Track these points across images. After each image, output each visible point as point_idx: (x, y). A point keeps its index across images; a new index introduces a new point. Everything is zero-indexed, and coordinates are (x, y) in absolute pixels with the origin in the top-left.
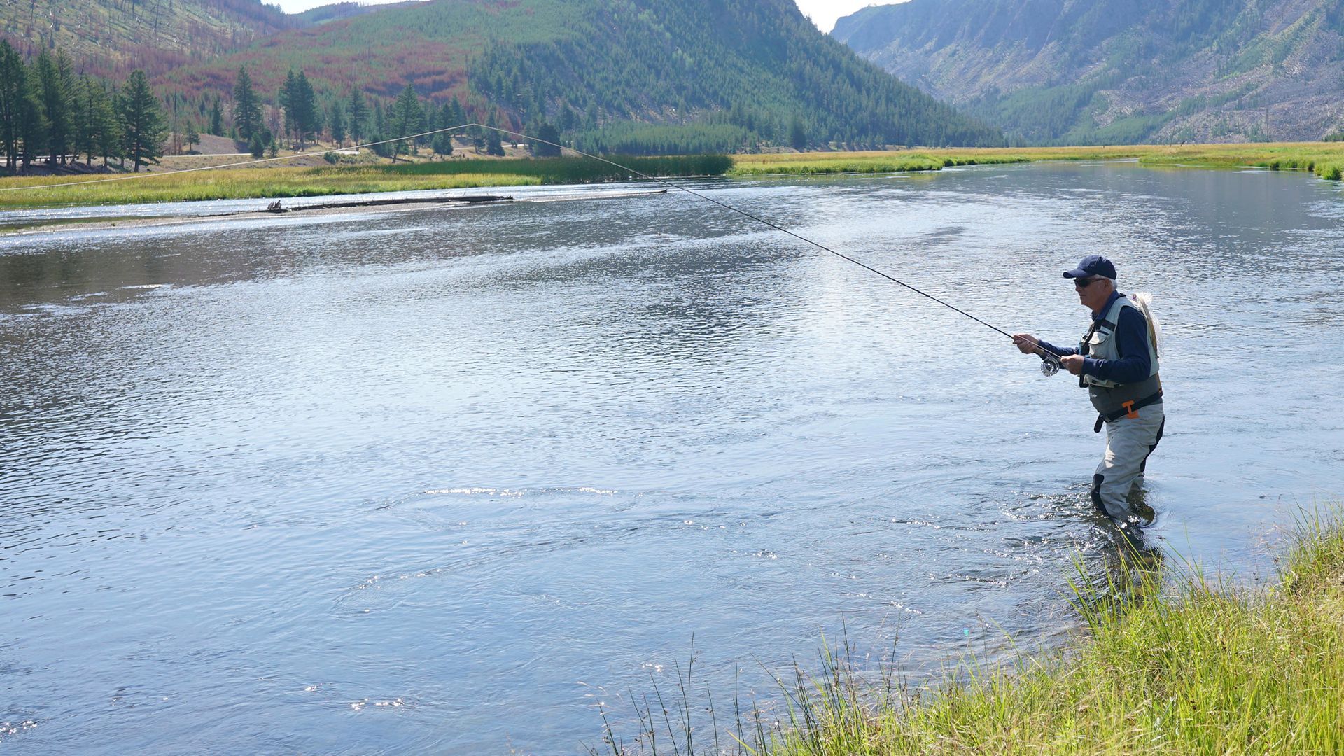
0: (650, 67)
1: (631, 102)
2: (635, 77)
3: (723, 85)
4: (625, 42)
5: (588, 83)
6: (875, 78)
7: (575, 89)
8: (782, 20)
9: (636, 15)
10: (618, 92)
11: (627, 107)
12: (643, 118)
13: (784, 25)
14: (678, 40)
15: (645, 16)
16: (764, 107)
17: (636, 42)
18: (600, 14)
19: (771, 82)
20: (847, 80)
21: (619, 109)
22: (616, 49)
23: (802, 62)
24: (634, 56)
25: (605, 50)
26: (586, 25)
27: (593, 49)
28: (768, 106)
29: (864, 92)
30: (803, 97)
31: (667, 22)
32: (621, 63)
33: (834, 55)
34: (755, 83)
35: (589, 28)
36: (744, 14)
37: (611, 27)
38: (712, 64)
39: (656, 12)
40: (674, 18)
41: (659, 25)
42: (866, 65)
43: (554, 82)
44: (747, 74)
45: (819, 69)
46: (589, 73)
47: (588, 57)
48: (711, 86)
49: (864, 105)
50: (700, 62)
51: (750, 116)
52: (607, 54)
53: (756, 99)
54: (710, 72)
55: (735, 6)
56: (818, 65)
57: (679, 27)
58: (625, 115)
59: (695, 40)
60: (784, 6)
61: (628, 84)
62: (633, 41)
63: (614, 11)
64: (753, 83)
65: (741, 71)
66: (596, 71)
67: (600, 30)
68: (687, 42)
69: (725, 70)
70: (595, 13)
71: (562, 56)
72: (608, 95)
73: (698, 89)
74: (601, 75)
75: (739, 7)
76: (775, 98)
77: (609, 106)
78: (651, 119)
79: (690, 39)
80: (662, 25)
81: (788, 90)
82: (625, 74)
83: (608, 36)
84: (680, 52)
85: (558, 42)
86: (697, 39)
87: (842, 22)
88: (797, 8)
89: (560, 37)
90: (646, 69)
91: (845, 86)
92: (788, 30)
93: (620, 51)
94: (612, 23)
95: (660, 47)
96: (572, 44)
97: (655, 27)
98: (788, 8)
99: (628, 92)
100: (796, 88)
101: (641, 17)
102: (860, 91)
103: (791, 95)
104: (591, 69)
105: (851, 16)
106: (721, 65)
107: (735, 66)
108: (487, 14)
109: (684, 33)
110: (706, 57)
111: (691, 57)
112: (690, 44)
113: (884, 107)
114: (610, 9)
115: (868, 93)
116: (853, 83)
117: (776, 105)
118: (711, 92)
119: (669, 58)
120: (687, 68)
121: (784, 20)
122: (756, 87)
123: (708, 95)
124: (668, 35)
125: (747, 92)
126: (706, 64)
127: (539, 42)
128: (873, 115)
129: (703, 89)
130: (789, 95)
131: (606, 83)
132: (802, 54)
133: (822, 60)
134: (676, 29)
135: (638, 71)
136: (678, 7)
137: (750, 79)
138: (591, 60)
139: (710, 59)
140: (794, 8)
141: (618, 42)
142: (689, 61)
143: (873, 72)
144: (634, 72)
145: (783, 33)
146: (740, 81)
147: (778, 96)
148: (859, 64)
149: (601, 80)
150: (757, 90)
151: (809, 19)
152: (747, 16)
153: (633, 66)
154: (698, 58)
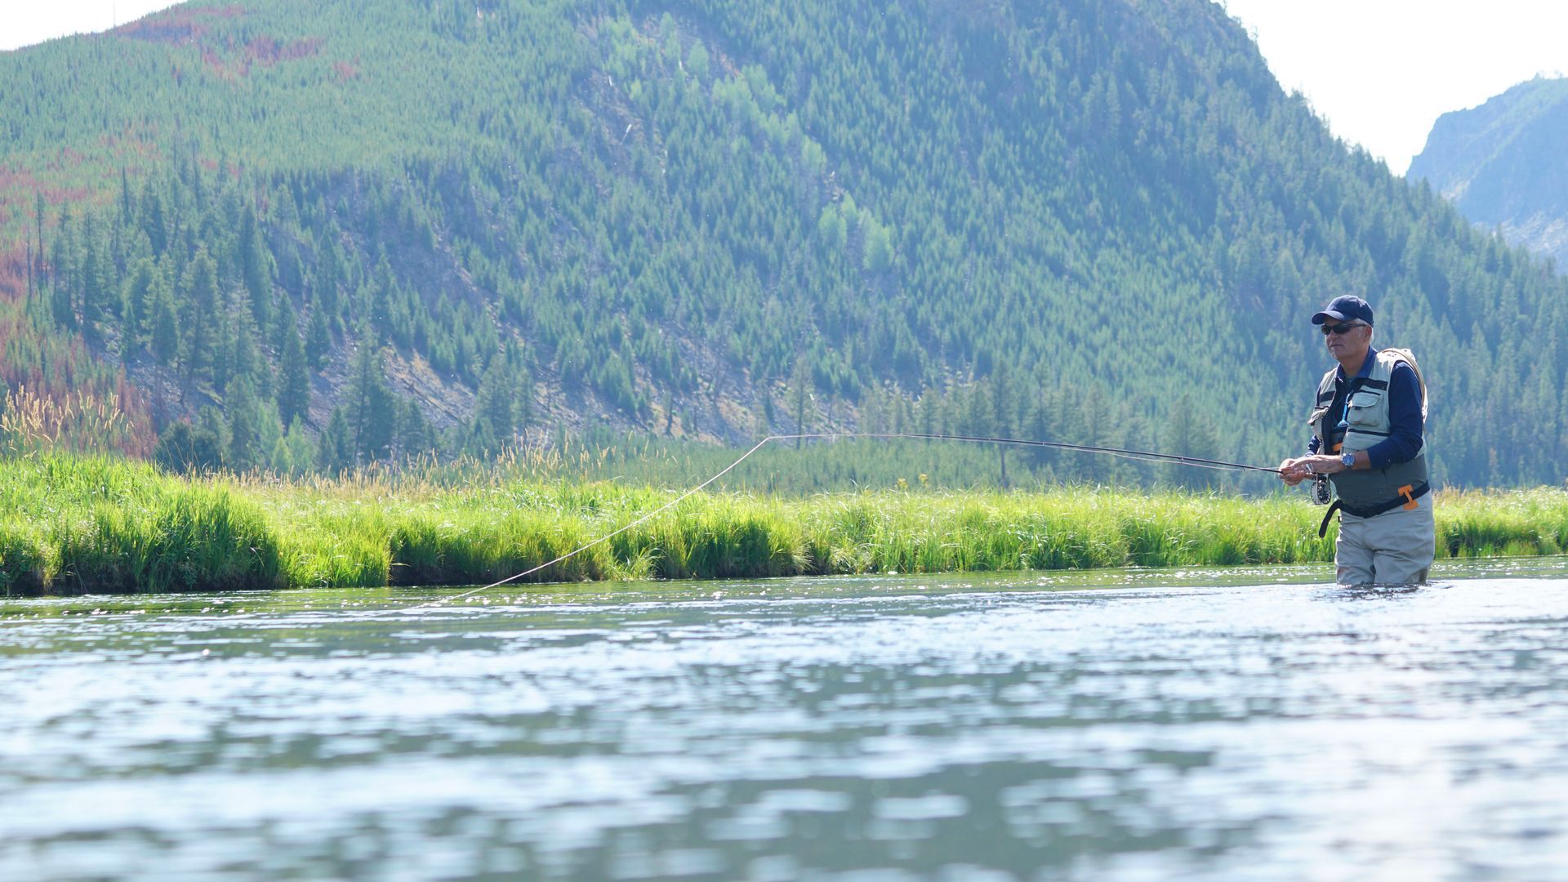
0: (739, 256)
1: (659, 371)
2: (683, 290)
3: (989, 316)
4: (660, 170)
5: (510, 304)
6: (1521, 296)
7: (458, 323)
8: (1203, 101)
9: (706, 85)
10: (615, 338)
11: (640, 386)
12: (694, 422)
13: (1212, 116)
14: (846, 168)
15: (735, 88)
16: (1129, 391)
17: (698, 174)
18: (581, 80)
19: (1157, 306)
20: (1422, 300)
21: (610, 394)
22: (625, 193)
23: (1268, 239)
24: (687, 219)
25: (584, 198)
26: (530, 116)
27: (544, 193)
28: (1141, 383)
29: (1479, 339)
30: (1265, 353)
31: (811, 107)
32: (638, 240)
33: (1379, 217)
34: (1102, 309)
35: (539, 126)
36: (1075, 82)
37: (619, 123)
38: (955, 244)
39: (776, 76)
40: (835, 97)
41: (783, 117)
42: (1491, 250)
43: (380, 298)
44: (1075, 277)
45: (1323, 261)
46: (517, 272)
47: (523, 219)
48: (949, 318)
49: (1475, 385)
50: (915, 239)
51: (1042, 416)
52: (590, 212)
53: (1099, 363)
54: (948, 271)
55: (1047, 57)
56: (1322, 248)
57: (852, 124)
58: (636, 413)
59: (903, 166)
60: (1220, 56)
61: (654, 311)
62: (691, 167)
63: (634, 72)
64: (1094, 308)
65: (1057, 268)
66: (548, 266)
67: (577, 129)
68: (877, 173)
69: (1001, 266)
70: (565, 79)
71: (422, 216)
72: (577, 346)
73: (900, 327)
74: (561, 277)
75: (1057, 56)
76: (1171, 359)
77: (572, 384)
78: (721, 428)
79: (886, 163)
80: (792, 118)
81: (1215, 333)
82: (648, 278)
83: (602, 151)
84: (849, 204)
85: (419, 170)
86: (910, 161)
87: (1449, 127)
88: (1260, 63)
89: (427, 152)
90: (728, 261)
91: (1414, 319)
92: (1226, 136)
93: (641, 199)
94: (622, 110)
95: (778, 188)
96: (465, 175)
97: (769, 124)
98: (1229, 61)
99: (656, 335)
100: (1241, 326)
101: (720, 90)
102: (1463, 334)
103: (1225, 350)
104: (526, 259)
105: (1479, 110)
106: (989, 250)
107: (1037, 254)
108: (202, 81)
109: (866, 143)
110: (938, 223)
111: (886, 222)
112: (889, 180)
113: (1545, 388)
114: (619, 67)
115: (1493, 340)
116: (1439, 307)
117: (1172, 381)
118: (946, 337)
119: (808, 226)
120: (867, 263)
121: (1212, 101)
122: (1104, 321)
123: (934, 347)
124: (811, 148)
125: (1073, 339)
126: (935, 246)
127: (349, 169)
128: (1505, 415)
129: (921, 331)
130: (1217, 348)
131: (574, 307)
132: (1270, 212)
133: (1335, 232)
134: (843, 129)
135: (695, 267)
136: (854, 58)
137: (1087, 296)
138: (529, 227)
139: (952, 227)
140: (1250, 66)
141: (639, 173)
142: (878, 234)
143: (1516, 271)
144: (684, 270)
145: (1206, 144)
146: (1048, 304)
147: (1180, 354)
148: (1467, 247)
149: (560, 294)
150: (1106, 332)
151: (1298, 97)
152: (1085, 87)
153: (679, 249)
154: (908, 227)
